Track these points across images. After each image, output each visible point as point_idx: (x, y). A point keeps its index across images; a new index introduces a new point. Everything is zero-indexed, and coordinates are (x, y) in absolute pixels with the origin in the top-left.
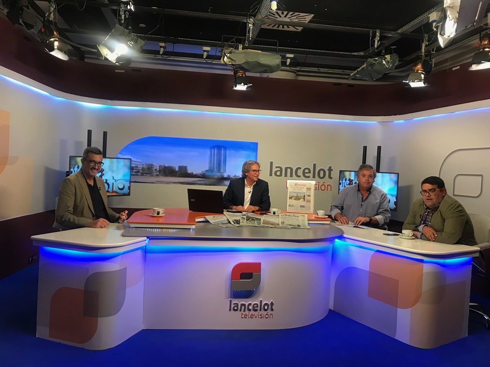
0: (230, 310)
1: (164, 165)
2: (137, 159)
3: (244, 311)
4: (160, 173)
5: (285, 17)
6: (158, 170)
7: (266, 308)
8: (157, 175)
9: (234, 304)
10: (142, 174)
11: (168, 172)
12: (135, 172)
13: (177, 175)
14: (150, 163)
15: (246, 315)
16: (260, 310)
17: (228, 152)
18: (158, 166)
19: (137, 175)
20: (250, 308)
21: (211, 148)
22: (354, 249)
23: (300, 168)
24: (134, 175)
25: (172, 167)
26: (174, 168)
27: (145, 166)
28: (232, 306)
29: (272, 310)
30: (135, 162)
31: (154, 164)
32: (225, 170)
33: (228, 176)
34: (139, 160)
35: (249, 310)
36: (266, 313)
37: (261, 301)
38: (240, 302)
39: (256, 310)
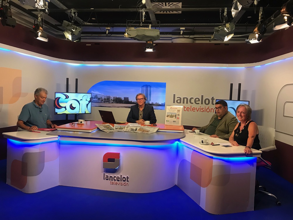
0: (104, 179)
1: (116, 97)
2: (102, 93)
3: (112, 180)
4: (114, 101)
5: (166, 5)
6: (113, 99)
7: (124, 180)
8: (112, 103)
9: (106, 176)
10: (104, 102)
11: (118, 101)
12: (101, 101)
13: (123, 103)
14: (109, 95)
15: (113, 183)
16: (121, 181)
17: (152, 89)
18: (113, 97)
19: (102, 102)
20: (115, 179)
21: (142, 87)
22: (185, 148)
23: (193, 98)
24: (100, 102)
25: (120, 98)
26: (121, 99)
27: (106, 98)
28: (105, 177)
29: (128, 181)
30: (101, 95)
31: (111, 96)
32: (150, 100)
33: (152, 103)
34: (103, 94)
35: (115, 180)
36: (124, 182)
37: (121, 175)
38: (109, 175)
39: (119, 181)
